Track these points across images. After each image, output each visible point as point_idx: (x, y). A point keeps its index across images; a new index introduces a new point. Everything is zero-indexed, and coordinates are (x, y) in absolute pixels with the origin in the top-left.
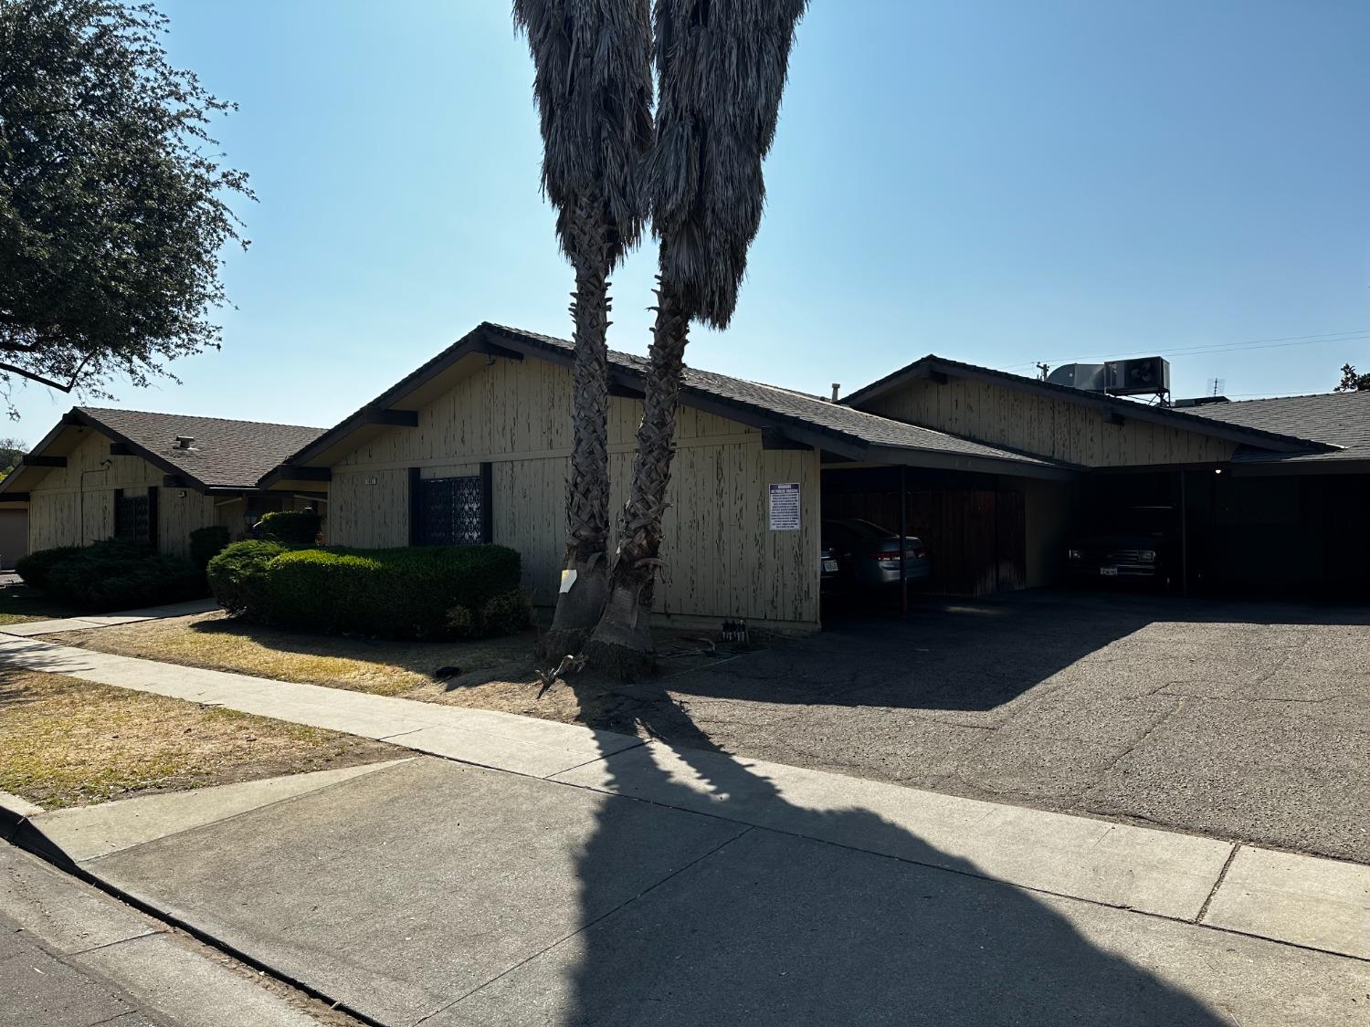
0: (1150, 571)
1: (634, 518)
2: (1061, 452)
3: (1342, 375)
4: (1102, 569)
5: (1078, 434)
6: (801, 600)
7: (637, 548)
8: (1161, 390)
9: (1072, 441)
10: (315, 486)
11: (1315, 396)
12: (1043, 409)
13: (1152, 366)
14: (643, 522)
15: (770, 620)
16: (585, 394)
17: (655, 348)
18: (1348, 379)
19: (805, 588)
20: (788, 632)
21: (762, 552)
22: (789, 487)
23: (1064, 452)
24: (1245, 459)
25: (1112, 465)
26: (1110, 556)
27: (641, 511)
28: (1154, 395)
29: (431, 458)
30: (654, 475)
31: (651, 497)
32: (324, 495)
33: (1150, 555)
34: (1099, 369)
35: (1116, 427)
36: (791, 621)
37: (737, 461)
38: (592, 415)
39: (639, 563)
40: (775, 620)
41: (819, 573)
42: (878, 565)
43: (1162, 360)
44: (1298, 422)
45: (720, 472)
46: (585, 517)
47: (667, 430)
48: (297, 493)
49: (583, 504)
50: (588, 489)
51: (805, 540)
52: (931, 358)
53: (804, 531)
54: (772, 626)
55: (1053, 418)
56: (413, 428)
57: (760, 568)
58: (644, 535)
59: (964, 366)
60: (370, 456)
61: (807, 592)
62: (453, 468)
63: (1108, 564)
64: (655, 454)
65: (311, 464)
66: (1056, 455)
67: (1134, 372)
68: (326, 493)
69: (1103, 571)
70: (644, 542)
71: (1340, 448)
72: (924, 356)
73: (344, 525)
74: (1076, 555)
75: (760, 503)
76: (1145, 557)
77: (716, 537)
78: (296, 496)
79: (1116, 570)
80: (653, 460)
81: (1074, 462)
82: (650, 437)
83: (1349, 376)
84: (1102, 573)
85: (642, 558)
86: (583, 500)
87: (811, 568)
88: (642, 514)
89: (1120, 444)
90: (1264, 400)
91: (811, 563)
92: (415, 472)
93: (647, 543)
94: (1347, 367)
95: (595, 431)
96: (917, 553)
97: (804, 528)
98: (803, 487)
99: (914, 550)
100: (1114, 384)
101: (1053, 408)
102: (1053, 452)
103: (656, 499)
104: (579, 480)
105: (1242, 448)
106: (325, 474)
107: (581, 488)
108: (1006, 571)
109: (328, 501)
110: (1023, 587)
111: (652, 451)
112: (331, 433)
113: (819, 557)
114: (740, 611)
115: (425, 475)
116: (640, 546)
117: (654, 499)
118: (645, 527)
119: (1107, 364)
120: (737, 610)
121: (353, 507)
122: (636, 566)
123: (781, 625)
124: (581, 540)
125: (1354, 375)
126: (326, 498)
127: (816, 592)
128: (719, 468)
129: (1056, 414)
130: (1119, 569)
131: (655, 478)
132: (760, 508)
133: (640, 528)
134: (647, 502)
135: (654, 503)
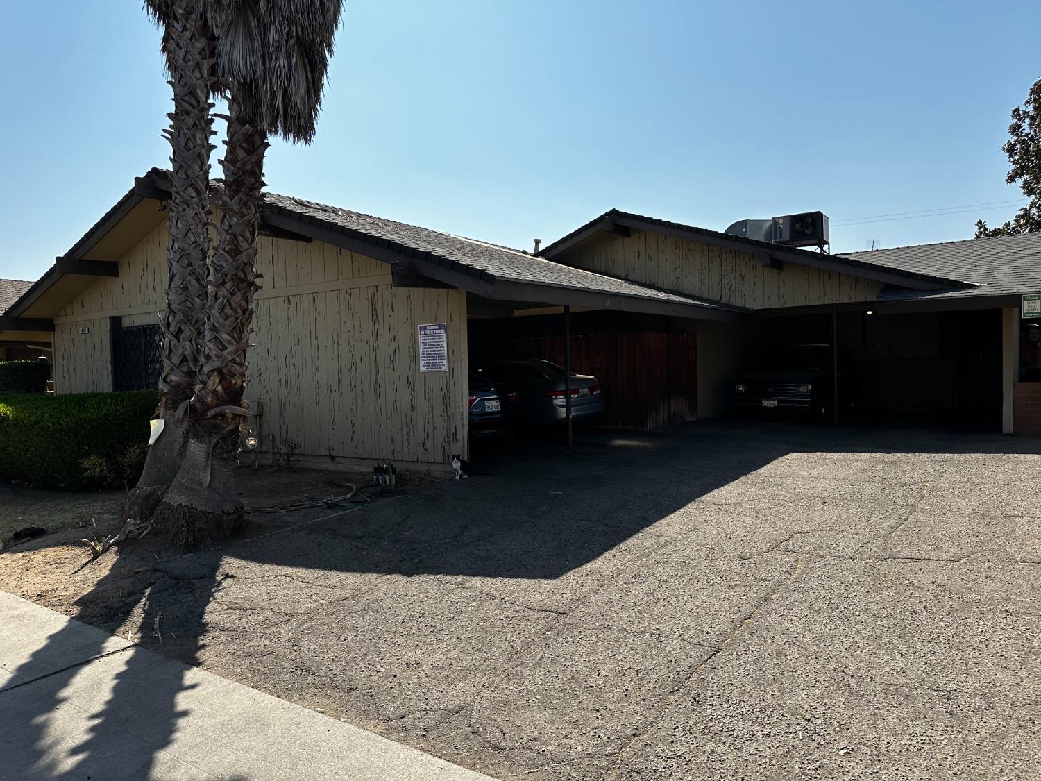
0: (806, 402)
1: (208, 360)
2: (728, 296)
3: (976, 230)
4: (764, 401)
5: (743, 278)
6: (450, 441)
7: (210, 395)
8: (822, 242)
9: (737, 285)
10: (42, 336)
11: (953, 242)
12: (711, 258)
13: (813, 220)
14: (217, 364)
15: (422, 462)
16: (179, 224)
17: (226, 163)
18: (981, 233)
19: (453, 430)
20: (438, 474)
21: (414, 394)
22: (437, 327)
23: (730, 297)
24: (889, 297)
25: (772, 307)
26: (770, 390)
27: (214, 353)
28: (816, 247)
29: (130, 306)
30: (228, 311)
31: (225, 336)
32: (49, 344)
33: (806, 388)
34: (768, 225)
35: (775, 271)
36: (441, 463)
37: (390, 303)
38: (186, 247)
39: (212, 412)
40: (427, 462)
41: (466, 414)
42: (552, 404)
43: (822, 215)
44: (939, 264)
45: (374, 313)
46: (176, 360)
47: (243, 258)
48: (30, 343)
49: (175, 346)
50: (180, 328)
51: (451, 382)
52: (614, 212)
53: (451, 373)
54: (423, 468)
55: (721, 266)
56: (114, 278)
57: (412, 410)
58: (217, 380)
59: (642, 218)
60: (83, 307)
61: (455, 434)
62: (147, 315)
63: (769, 398)
64: (228, 286)
65: (26, 315)
66: (723, 298)
67: (798, 226)
68: (51, 343)
69: (765, 403)
70: (219, 388)
71: (975, 286)
72: (608, 211)
73: (66, 372)
74: (741, 389)
75: (411, 344)
76: (801, 390)
77: (373, 381)
78: (29, 346)
79: (776, 402)
80: (226, 293)
81: (739, 305)
82: (222, 267)
83: (982, 230)
84: (764, 405)
85: (218, 405)
86: (174, 342)
87: (458, 410)
88: (217, 356)
89: (779, 287)
90: (909, 247)
91: (457, 404)
92: (116, 321)
93: (223, 388)
94: (980, 222)
95: (189, 265)
96: (591, 389)
97: (451, 370)
98: (449, 327)
99: (589, 388)
100: (781, 237)
101: (720, 257)
102: (721, 297)
103: (233, 337)
104: (171, 319)
105: (888, 288)
106: (48, 325)
107: (172, 329)
108: (677, 405)
109: (52, 350)
110: (693, 419)
111: (224, 283)
112: (38, 284)
113: (466, 398)
114: (395, 454)
115: (126, 323)
116: (214, 392)
117: (228, 338)
118: (219, 371)
119: (774, 219)
120: (393, 453)
121: (72, 355)
122: (209, 415)
123: (433, 467)
124: (172, 386)
125: (986, 229)
126: (51, 347)
127: (463, 434)
128: (374, 310)
129: (724, 260)
130: (779, 401)
131: (229, 313)
132: (411, 350)
133: (213, 371)
134: (221, 342)
135: (230, 343)
